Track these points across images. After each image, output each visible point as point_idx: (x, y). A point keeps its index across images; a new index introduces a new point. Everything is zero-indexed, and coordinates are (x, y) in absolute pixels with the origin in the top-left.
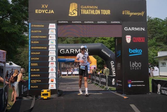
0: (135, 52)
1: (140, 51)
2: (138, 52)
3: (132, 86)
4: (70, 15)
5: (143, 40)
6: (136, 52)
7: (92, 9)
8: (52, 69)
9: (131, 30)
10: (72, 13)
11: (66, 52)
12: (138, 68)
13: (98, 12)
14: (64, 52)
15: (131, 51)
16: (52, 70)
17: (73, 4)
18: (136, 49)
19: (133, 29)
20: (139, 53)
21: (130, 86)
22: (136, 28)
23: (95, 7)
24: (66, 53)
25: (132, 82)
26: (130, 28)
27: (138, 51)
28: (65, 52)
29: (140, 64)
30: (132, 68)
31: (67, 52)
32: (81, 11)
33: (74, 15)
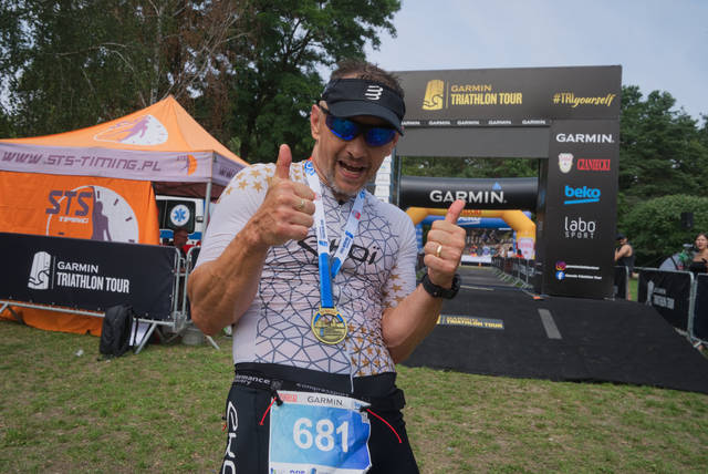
0: (581, 196)
1: (596, 193)
3: (567, 276)
4: (425, 107)
5: (605, 165)
6: (584, 196)
7: (477, 92)
9: (573, 140)
10: (431, 104)
12: (586, 235)
13: (492, 99)
14: (441, 197)
15: (570, 192)
17: (435, 82)
18: (585, 188)
19: (580, 138)
20: (593, 198)
21: (560, 276)
22: (588, 136)
23: (486, 87)
25: (567, 267)
26: (571, 136)
27: (590, 193)
29: (591, 225)
30: (570, 234)
31: (449, 198)
32: (450, 99)
33: (435, 108)
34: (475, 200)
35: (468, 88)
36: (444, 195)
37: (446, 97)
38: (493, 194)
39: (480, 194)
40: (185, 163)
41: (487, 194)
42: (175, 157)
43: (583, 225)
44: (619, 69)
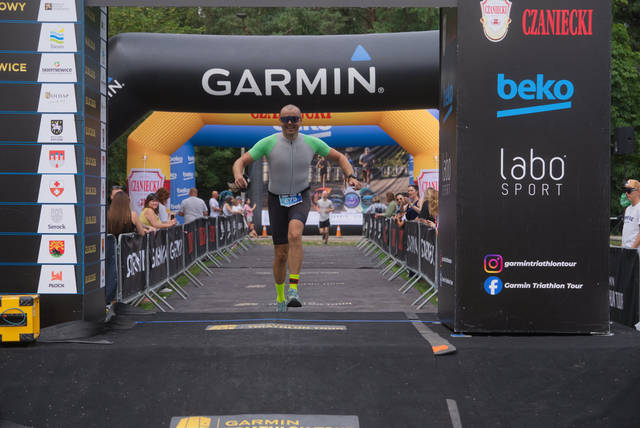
0: (532, 97)
1: (564, 90)
2: (550, 96)
3: (508, 285)
5: (581, 22)
6: (540, 97)
8: (57, 184)
11: (240, 89)
12: (545, 189)
14: (228, 84)
16: (57, 189)
18: (540, 77)
20: (558, 101)
21: (493, 287)
24: (237, 93)
25: (507, 264)
27: (551, 89)
28: (234, 88)
29: (557, 163)
30: (511, 189)
31: (247, 85)
34: (311, 88)
36: (235, 79)
38: (353, 73)
39: (322, 74)
41: (337, 72)
43: (538, 164)
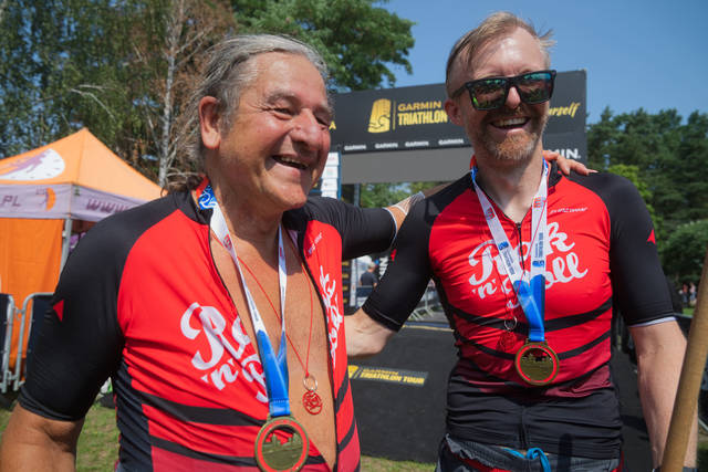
4: (371, 130)
7: (425, 110)
10: (378, 125)
13: (442, 117)
17: (381, 101)
23: (435, 103)
32: (397, 119)
33: (382, 130)
35: (417, 106)
37: (394, 116)
40: (44, 198)
42: (34, 190)
44: (583, 73)
